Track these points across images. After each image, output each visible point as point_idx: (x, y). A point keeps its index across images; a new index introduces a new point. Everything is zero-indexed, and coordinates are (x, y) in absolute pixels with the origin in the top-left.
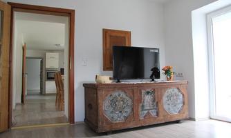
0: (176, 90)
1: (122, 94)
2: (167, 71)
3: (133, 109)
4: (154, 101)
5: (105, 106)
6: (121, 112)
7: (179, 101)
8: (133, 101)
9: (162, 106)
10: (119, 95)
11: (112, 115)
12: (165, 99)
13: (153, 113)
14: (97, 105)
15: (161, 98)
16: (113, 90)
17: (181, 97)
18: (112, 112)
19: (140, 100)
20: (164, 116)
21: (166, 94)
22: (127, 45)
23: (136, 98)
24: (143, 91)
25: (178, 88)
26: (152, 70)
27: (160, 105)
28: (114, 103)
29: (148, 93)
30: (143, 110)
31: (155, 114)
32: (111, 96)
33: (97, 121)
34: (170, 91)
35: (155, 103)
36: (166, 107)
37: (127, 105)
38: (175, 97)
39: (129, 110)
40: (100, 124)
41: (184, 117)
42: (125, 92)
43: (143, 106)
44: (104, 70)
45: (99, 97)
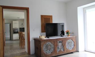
0: (71, 40)
1: (50, 43)
2: (67, 33)
3: (54, 49)
4: (62, 45)
5: (44, 48)
6: (50, 50)
7: (72, 45)
8: (54, 46)
9: (66, 47)
10: (49, 44)
11: (46, 52)
12: (67, 44)
13: (62, 50)
14: (40, 48)
15: (65, 44)
16: (47, 42)
17: (73, 43)
18: (46, 51)
19: (57, 45)
20: (66, 51)
21: (67, 42)
22: (51, 23)
23: (55, 44)
24: (58, 42)
25: (72, 40)
26: (61, 32)
27: (65, 47)
28: (47, 47)
29: (60, 42)
30: (58, 49)
31: (63, 50)
32: (46, 44)
33: (41, 54)
34: (69, 41)
35: (63, 46)
36: (67, 47)
37: (52, 47)
38: (71, 43)
39: (53, 49)
40: (42, 55)
41: (74, 51)
42: (51, 43)
43: (58, 47)
44: (42, 32)
45: (41, 45)
